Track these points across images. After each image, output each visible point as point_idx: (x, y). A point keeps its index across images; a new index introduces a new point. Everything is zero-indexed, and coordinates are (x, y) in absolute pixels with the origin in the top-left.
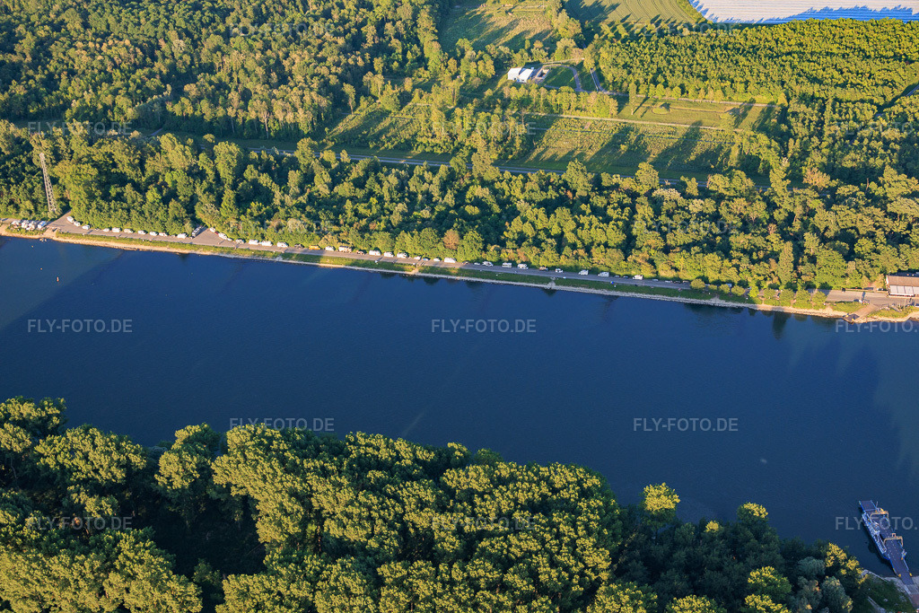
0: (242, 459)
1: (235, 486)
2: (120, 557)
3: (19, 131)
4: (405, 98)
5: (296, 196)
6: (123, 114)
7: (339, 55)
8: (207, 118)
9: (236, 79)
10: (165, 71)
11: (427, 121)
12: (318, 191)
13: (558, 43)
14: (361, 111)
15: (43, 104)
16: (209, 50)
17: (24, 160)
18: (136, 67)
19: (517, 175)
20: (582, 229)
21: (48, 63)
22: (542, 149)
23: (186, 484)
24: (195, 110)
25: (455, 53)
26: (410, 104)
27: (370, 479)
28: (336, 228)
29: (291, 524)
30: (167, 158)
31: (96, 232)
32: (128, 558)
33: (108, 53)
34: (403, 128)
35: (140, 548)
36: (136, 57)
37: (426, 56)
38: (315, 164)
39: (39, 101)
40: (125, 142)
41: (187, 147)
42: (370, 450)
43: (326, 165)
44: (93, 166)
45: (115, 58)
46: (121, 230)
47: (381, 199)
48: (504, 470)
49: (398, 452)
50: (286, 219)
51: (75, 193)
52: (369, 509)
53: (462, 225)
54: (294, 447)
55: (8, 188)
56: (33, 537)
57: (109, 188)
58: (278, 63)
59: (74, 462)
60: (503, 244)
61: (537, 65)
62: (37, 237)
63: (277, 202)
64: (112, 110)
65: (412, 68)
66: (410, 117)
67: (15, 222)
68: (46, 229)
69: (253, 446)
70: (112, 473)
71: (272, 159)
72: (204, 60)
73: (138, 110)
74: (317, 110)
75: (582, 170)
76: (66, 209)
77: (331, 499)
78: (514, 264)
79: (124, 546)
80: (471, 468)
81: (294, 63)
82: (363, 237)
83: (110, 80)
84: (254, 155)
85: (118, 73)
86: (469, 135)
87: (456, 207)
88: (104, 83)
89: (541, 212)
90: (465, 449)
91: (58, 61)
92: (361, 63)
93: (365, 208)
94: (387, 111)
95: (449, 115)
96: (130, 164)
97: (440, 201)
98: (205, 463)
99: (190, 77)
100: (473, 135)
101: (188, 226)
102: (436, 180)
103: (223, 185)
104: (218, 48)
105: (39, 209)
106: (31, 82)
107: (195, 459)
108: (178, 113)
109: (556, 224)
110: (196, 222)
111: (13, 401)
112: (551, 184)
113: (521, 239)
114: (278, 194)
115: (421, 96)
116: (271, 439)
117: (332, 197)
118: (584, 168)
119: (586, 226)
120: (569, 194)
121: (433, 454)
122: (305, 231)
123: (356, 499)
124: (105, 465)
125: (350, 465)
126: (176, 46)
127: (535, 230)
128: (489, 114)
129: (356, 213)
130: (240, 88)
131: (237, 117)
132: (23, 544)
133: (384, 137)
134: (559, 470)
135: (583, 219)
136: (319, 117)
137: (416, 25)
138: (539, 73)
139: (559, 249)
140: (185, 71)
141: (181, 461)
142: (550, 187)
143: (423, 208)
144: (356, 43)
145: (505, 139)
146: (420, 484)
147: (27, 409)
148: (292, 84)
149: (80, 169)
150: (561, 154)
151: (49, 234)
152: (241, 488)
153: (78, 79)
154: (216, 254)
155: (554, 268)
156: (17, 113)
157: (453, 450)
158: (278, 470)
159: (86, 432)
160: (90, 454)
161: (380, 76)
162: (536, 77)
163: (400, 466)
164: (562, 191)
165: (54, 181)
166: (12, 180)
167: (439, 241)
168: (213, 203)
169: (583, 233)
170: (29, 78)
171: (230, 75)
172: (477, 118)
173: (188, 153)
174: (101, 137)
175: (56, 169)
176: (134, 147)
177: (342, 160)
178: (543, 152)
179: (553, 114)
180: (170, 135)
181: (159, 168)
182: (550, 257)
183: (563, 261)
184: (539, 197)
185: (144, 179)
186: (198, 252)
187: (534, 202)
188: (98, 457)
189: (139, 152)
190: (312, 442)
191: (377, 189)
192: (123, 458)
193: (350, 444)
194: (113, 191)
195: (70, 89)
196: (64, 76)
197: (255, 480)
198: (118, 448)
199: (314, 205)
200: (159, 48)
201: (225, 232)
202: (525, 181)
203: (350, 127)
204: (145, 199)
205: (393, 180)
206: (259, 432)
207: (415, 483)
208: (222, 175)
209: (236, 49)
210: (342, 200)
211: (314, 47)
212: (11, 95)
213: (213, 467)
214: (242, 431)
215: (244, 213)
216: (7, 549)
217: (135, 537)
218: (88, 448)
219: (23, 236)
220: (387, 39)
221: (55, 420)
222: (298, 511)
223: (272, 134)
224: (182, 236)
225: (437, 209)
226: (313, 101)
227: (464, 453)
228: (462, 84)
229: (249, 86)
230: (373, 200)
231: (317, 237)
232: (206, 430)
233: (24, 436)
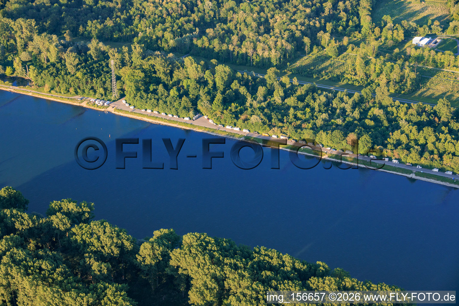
0: (188, 252)
1: (182, 268)
2: (105, 298)
3: (105, 47)
4: (342, 50)
5: (260, 102)
6: (167, 43)
7: (305, 18)
8: (216, 50)
9: (238, 28)
10: (197, 20)
11: (353, 65)
12: (275, 101)
13: (451, 24)
14: (313, 55)
15: (122, 33)
16: (226, 9)
17: (104, 64)
18: (181, 16)
19: (404, 104)
20: (440, 142)
21: (130, 9)
22: (425, 89)
23: (153, 263)
24: (210, 44)
25: (381, 24)
26: (345, 53)
27: (262, 276)
28: (280, 124)
29: (209, 295)
30: (186, 71)
31: (137, 111)
32: (110, 300)
33: (166, 6)
34: (337, 68)
35: (117, 295)
36: (182, 10)
37: (361, 24)
38: (276, 84)
39: (120, 31)
40: (163, 59)
41: (199, 66)
42: (267, 258)
43: (283, 85)
44: (142, 72)
45: (169, 10)
46: (152, 111)
47: (313, 110)
48: (348, 282)
49: (283, 262)
50: (251, 115)
51: (129, 87)
52: (257, 292)
53: (361, 131)
54: (221, 250)
55: (92, 80)
56: (59, 279)
57: (150, 85)
58: (267, 20)
59: (92, 240)
60: (385, 146)
61: (434, 36)
62: (103, 110)
63: (248, 104)
64: (161, 40)
65: (351, 31)
66: (343, 61)
67: (92, 100)
68: (109, 106)
69: (197, 245)
70: (112, 250)
71: (250, 78)
72: (222, 15)
73: (177, 41)
74: (284, 52)
75: (447, 105)
76: (122, 96)
77: (236, 283)
78: (390, 159)
79: (109, 292)
80: (327, 278)
81: (276, 22)
82: (296, 131)
83: (163, 22)
84: (239, 74)
85: (169, 18)
86: (378, 75)
87: (360, 120)
88: (160, 24)
89: (414, 129)
90: (327, 266)
91: (136, 9)
92: (318, 25)
93: (301, 114)
94: (330, 56)
95: (367, 63)
96: (164, 73)
97: (351, 115)
98: (167, 252)
99: (212, 25)
100: (381, 76)
101: (191, 113)
102: (350, 102)
103: (217, 91)
104: (232, 9)
105: (107, 94)
106: (118, 19)
107: (161, 248)
108: (200, 45)
109: (423, 137)
110: (197, 112)
111: (65, 200)
112: (425, 112)
113: (398, 144)
114: (249, 99)
115: (353, 49)
116: (207, 243)
117: (282, 105)
118: (449, 104)
119: (443, 141)
120: (436, 119)
121: (305, 267)
122: (261, 124)
123: (251, 286)
124: (109, 244)
125: (252, 266)
126: (207, 5)
127: (408, 139)
128: (393, 64)
129: (296, 117)
130: (240, 34)
131: (234, 51)
132: (53, 283)
133: (324, 72)
134: (384, 287)
135: (442, 136)
136: (285, 56)
137: (359, 4)
138: (434, 41)
139: (421, 154)
140: (209, 21)
141: (153, 248)
142: (424, 113)
143: (338, 118)
144: (318, 12)
145: (401, 81)
146: (293, 283)
147: (71, 206)
148: (271, 34)
149: (134, 72)
150: (437, 94)
151: (111, 109)
152: (185, 270)
153: (145, 20)
154: (205, 132)
155: (416, 165)
156: (107, 37)
157: (320, 266)
158: (207, 262)
159: (102, 224)
160: (101, 237)
161: (328, 34)
162: (431, 44)
163: (283, 271)
164: (432, 117)
165: (118, 78)
166: (95, 75)
167: (344, 139)
168: (209, 100)
169: (440, 145)
170: (117, 17)
171: (236, 25)
172: (385, 65)
173: (199, 69)
174: (151, 55)
175: (121, 71)
176: (168, 63)
177: (293, 83)
178: (425, 92)
179: (438, 68)
180: (190, 57)
181: (181, 76)
182: (414, 157)
183: (423, 161)
184: (415, 119)
185: (171, 82)
186: (195, 130)
187: (412, 122)
188: (105, 239)
189: (170, 66)
190: (233, 248)
191: (312, 103)
192: (119, 242)
193: (256, 252)
194: (152, 88)
195: (139, 25)
196: (137, 18)
197: (193, 266)
198: (118, 236)
199: (270, 109)
200: (197, 5)
201: (213, 119)
202: (408, 108)
203: (304, 64)
204: (169, 94)
205: (323, 99)
206: (202, 237)
207: (290, 282)
208: (217, 85)
209: (242, 10)
210: (289, 108)
211: (290, 12)
212: (105, 26)
213: (171, 255)
214: (192, 236)
215: (226, 109)
216: (43, 284)
217: (116, 288)
218: (101, 233)
219: (96, 108)
220: (338, 12)
221: (87, 215)
222: (215, 288)
223: (254, 63)
224: (187, 119)
225: (347, 119)
226: (282, 45)
227: (326, 269)
228: (381, 44)
229: (245, 32)
230: (308, 110)
231: (268, 128)
232: (171, 233)
233: (67, 221)
